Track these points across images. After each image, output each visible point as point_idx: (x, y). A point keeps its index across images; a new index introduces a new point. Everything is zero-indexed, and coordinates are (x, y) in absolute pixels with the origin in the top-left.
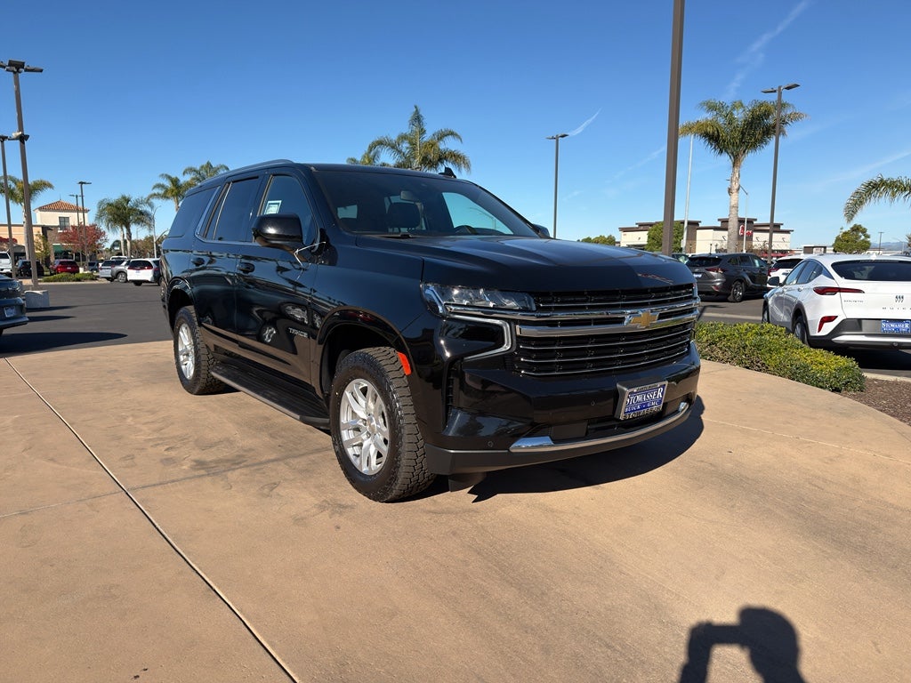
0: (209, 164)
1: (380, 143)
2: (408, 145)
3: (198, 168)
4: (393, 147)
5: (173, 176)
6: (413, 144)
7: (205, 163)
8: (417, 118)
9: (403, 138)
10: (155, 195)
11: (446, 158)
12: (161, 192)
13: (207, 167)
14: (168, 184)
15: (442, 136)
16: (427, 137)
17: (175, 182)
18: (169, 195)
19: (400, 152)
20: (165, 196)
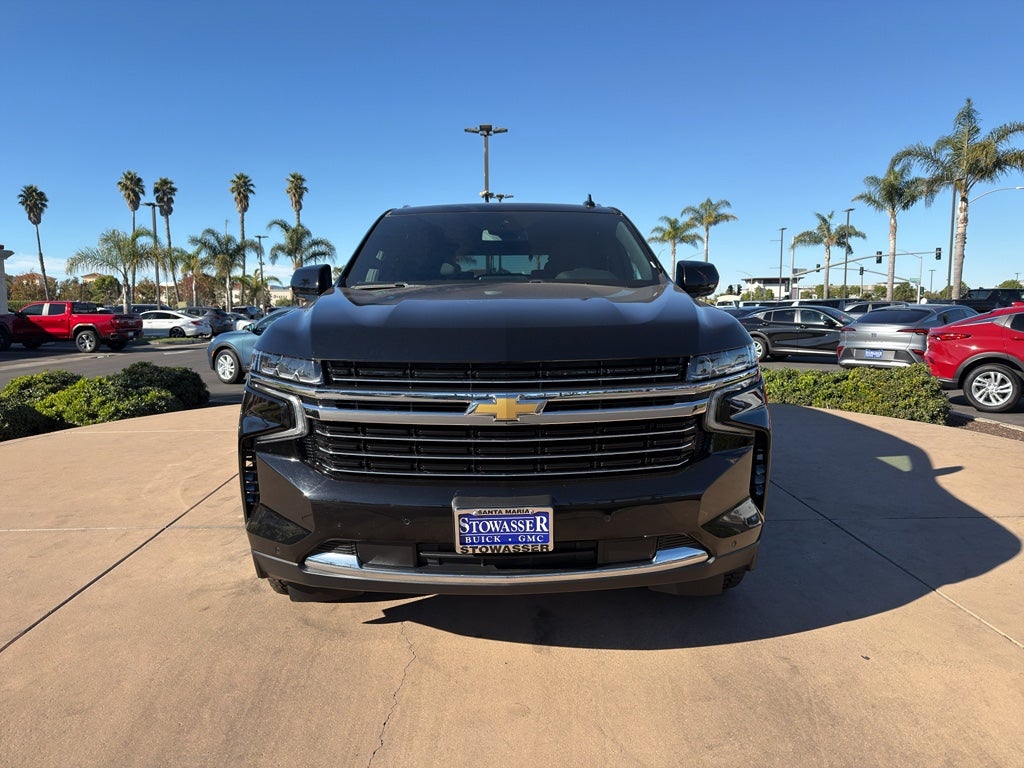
0: (709, 201)
1: (908, 153)
2: (951, 151)
3: (697, 207)
4: (926, 156)
5: (673, 218)
6: (958, 150)
7: (705, 201)
8: (968, 115)
9: (943, 143)
10: (653, 239)
11: (1006, 162)
12: (659, 235)
13: (707, 204)
14: (666, 226)
15: (1004, 133)
16: (980, 138)
17: (673, 224)
18: (666, 238)
19: (937, 161)
20: (662, 240)
